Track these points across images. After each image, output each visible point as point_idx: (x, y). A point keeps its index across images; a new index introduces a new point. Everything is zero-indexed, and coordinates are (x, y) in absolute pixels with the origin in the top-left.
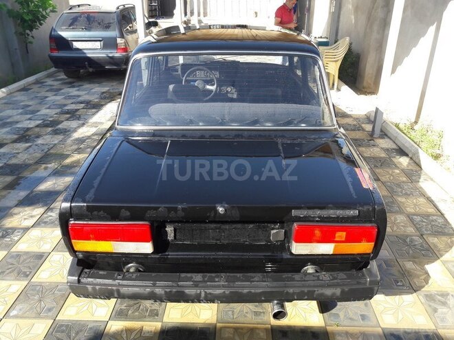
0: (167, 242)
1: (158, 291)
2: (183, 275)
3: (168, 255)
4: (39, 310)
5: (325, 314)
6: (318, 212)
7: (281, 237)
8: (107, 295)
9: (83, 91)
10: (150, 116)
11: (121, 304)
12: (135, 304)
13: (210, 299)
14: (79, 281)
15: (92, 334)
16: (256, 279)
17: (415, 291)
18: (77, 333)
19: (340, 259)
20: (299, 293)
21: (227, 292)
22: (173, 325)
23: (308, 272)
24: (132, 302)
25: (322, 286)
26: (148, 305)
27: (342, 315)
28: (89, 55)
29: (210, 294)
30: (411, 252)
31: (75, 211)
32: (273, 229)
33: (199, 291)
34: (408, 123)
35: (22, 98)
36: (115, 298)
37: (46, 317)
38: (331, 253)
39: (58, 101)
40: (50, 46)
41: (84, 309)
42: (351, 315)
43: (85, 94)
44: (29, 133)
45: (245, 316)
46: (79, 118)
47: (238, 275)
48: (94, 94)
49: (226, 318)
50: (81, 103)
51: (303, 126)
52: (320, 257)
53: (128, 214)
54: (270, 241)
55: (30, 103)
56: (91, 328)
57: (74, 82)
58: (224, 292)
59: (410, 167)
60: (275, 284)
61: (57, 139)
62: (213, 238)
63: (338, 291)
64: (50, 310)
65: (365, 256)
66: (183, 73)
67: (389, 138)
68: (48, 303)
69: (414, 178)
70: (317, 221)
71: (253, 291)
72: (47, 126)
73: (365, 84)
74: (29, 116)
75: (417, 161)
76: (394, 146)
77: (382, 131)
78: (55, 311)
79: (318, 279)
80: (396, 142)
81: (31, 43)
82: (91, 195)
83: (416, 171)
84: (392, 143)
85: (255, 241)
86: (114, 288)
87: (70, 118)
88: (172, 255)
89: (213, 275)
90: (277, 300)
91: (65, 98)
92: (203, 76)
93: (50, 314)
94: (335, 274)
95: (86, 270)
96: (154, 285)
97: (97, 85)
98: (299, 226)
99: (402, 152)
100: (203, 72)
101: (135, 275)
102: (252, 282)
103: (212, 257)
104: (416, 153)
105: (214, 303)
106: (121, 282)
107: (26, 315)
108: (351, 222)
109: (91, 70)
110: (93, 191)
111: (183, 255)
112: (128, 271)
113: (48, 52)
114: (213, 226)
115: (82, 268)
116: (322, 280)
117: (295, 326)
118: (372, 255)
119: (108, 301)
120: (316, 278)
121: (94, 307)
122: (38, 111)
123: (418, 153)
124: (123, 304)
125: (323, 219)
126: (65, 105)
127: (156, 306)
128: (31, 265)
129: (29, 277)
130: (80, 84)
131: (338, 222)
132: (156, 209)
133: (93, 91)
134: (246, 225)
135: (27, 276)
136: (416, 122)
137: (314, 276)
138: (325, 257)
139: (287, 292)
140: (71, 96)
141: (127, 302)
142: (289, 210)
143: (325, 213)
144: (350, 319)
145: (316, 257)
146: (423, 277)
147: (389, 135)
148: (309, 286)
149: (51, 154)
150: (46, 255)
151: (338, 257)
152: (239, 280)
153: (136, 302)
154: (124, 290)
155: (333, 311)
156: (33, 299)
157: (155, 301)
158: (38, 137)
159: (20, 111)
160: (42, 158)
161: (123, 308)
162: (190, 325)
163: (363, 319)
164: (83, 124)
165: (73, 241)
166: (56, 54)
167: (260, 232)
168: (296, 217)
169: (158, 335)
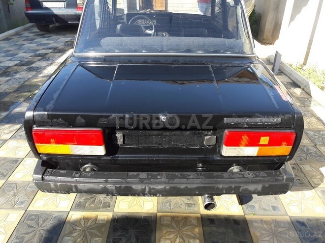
0: (117, 146)
1: (110, 187)
2: (131, 173)
3: (118, 157)
4: (13, 202)
5: (244, 205)
6: (247, 120)
7: (213, 142)
8: (66, 190)
9: (51, 40)
10: (101, 46)
11: (80, 198)
12: (91, 198)
13: (153, 193)
14: (43, 179)
15: (56, 222)
16: (191, 177)
17: (314, 188)
18: (44, 221)
19: (262, 160)
20: (227, 188)
21: (168, 187)
22: (122, 214)
23: (234, 171)
24: (89, 196)
25: (247, 183)
26: (102, 199)
27: (257, 206)
28: (55, 13)
29: (153, 189)
30: (308, 158)
31: (37, 118)
32: (206, 135)
33: (144, 187)
34: (298, 65)
35: (5, 45)
36: (74, 192)
37: (20, 208)
38: (255, 155)
39: (32, 47)
40: (26, 5)
41: (50, 202)
42: (264, 206)
43: (53, 43)
44: (9, 70)
45: (180, 207)
46: (48, 60)
47: (177, 173)
48: (60, 42)
49: (164, 209)
50: (50, 49)
51: (229, 54)
52: (246, 159)
53: (83, 121)
54: (203, 145)
55: (11, 49)
56: (55, 217)
57: (44, 34)
58: (165, 187)
59: (303, 96)
60: (207, 181)
61: (30, 74)
62: (156, 143)
63: (259, 187)
64: (22, 203)
65: (283, 158)
66: (128, 21)
67: (285, 75)
68: (21, 197)
69: (306, 103)
70: (245, 128)
71: (189, 186)
72: (23, 65)
73: (265, 37)
74: (10, 58)
75: (308, 91)
76: (290, 81)
77: (279, 70)
78: (26, 204)
79: (244, 177)
80: (291, 77)
81: (12, 4)
82: (50, 105)
83: (307, 99)
84: (287, 78)
85: (191, 145)
86: (73, 184)
87: (41, 59)
88: (121, 157)
89: (156, 173)
90: (207, 194)
91: (38, 45)
92: (143, 23)
93: (22, 206)
94: (257, 173)
95: (49, 170)
96: (106, 182)
97: (62, 36)
98: (229, 132)
99: (295, 85)
100: (143, 20)
101: (90, 174)
102: (188, 179)
103: (155, 159)
104: (307, 85)
105: (156, 196)
106: (79, 179)
107: (3, 206)
108: (274, 128)
109: (57, 24)
110: (52, 102)
111: (131, 157)
112: (84, 170)
113: (24, 10)
114: (155, 132)
115: (45, 168)
116: (247, 178)
117: (220, 215)
118: (288, 157)
119: (68, 195)
120: (242, 176)
121: (58, 200)
122: (17, 54)
123: (309, 85)
124: (82, 198)
125: (251, 126)
126: (37, 50)
127: (108, 199)
128: (8, 168)
129: (6, 177)
130: (49, 35)
131: (263, 128)
132: (107, 117)
133: (59, 40)
134: (184, 132)
135: (5, 176)
136: (304, 64)
137: (239, 174)
138: (249, 159)
139: (218, 188)
140: (43, 44)
141: (85, 196)
142: (222, 118)
143: (251, 121)
144: (264, 209)
145: (241, 159)
146: (319, 177)
147: (285, 73)
148: (236, 182)
149: (26, 85)
150: (20, 160)
151: (260, 158)
152: (177, 177)
153: (92, 196)
154: (81, 186)
155: (250, 203)
156: (9, 195)
157: (108, 195)
158: (16, 72)
159: (3, 54)
160: (19, 88)
161: (81, 201)
162: (135, 214)
163: (274, 210)
164: (51, 64)
165: (37, 145)
166: (30, 12)
167: (196, 138)
168: (227, 124)
169: (109, 223)
